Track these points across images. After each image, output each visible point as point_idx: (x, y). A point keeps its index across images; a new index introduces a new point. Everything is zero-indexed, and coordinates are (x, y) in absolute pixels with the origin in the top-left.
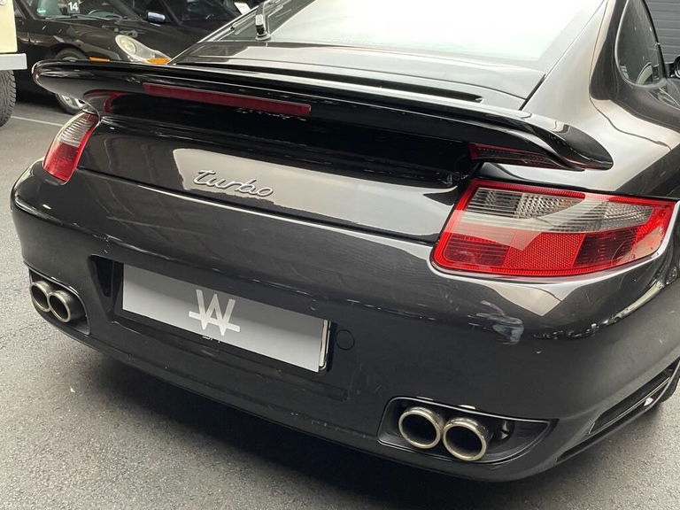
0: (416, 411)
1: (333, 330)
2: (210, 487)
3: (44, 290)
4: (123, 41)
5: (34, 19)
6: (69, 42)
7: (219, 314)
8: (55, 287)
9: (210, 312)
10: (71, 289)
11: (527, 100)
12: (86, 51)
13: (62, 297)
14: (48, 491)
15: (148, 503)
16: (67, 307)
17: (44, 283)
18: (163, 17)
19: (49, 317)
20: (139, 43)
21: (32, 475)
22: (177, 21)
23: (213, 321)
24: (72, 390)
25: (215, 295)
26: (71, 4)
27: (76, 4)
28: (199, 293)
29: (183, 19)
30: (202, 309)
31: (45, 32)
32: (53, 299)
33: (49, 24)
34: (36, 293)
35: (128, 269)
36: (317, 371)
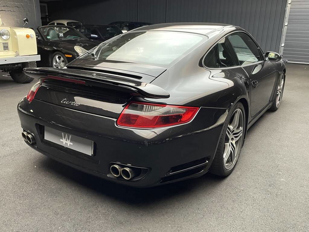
0: (115, 166)
1: (95, 143)
2: (68, 193)
3: (25, 134)
4: (77, 48)
5: (46, 40)
6: (59, 49)
7: (67, 140)
8: (28, 133)
9: (65, 139)
10: (33, 134)
11: (156, 78)
12: (64, 52)
13: (30, 136)
14: (22, 192)
15: (49, 196)
16: (31, 139)
17: (26, 132)
18: (97, 36)
19: (27, 142)
20: (83, 49)
21: (19, 188)
22: (102, 37)
23: (66, 142)
24: (35, 167)
25: (66, 134)
26: (60, 34)
27: (62, 34)
28: (63, 134)
29: (104, 37)
30: (63, 139)
31: (49, 46)
32: (27, 136)
33: (51, 42)
34: (23, 135)
35: (46, 127)
36: (91, 155)
